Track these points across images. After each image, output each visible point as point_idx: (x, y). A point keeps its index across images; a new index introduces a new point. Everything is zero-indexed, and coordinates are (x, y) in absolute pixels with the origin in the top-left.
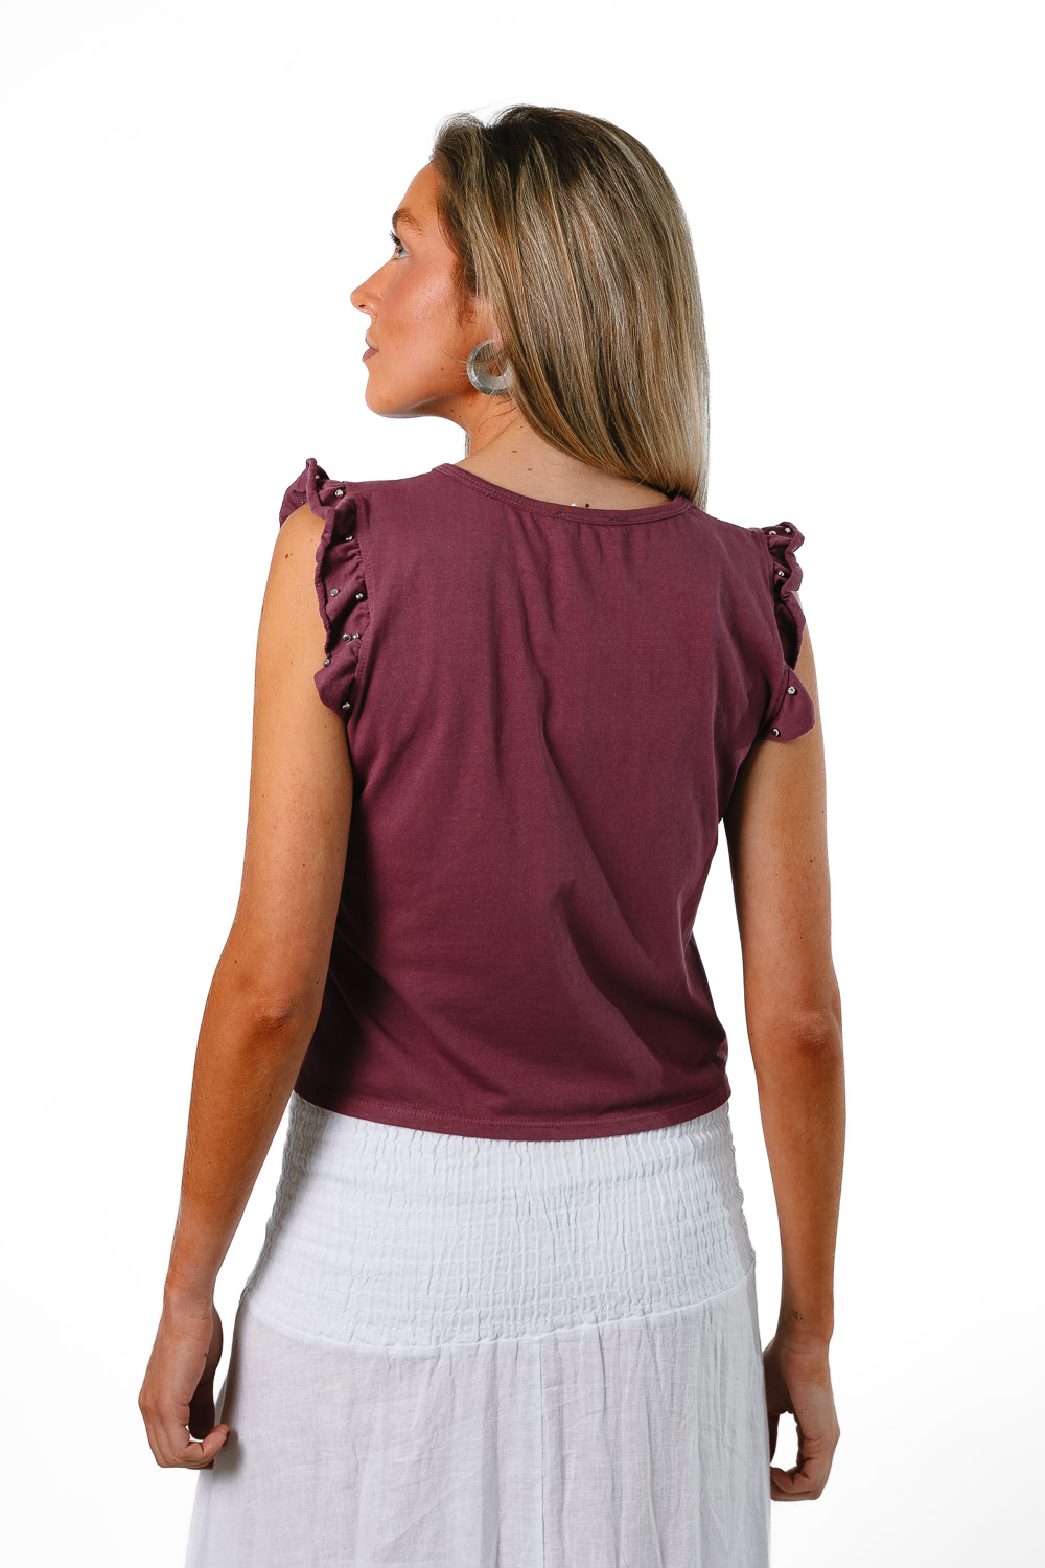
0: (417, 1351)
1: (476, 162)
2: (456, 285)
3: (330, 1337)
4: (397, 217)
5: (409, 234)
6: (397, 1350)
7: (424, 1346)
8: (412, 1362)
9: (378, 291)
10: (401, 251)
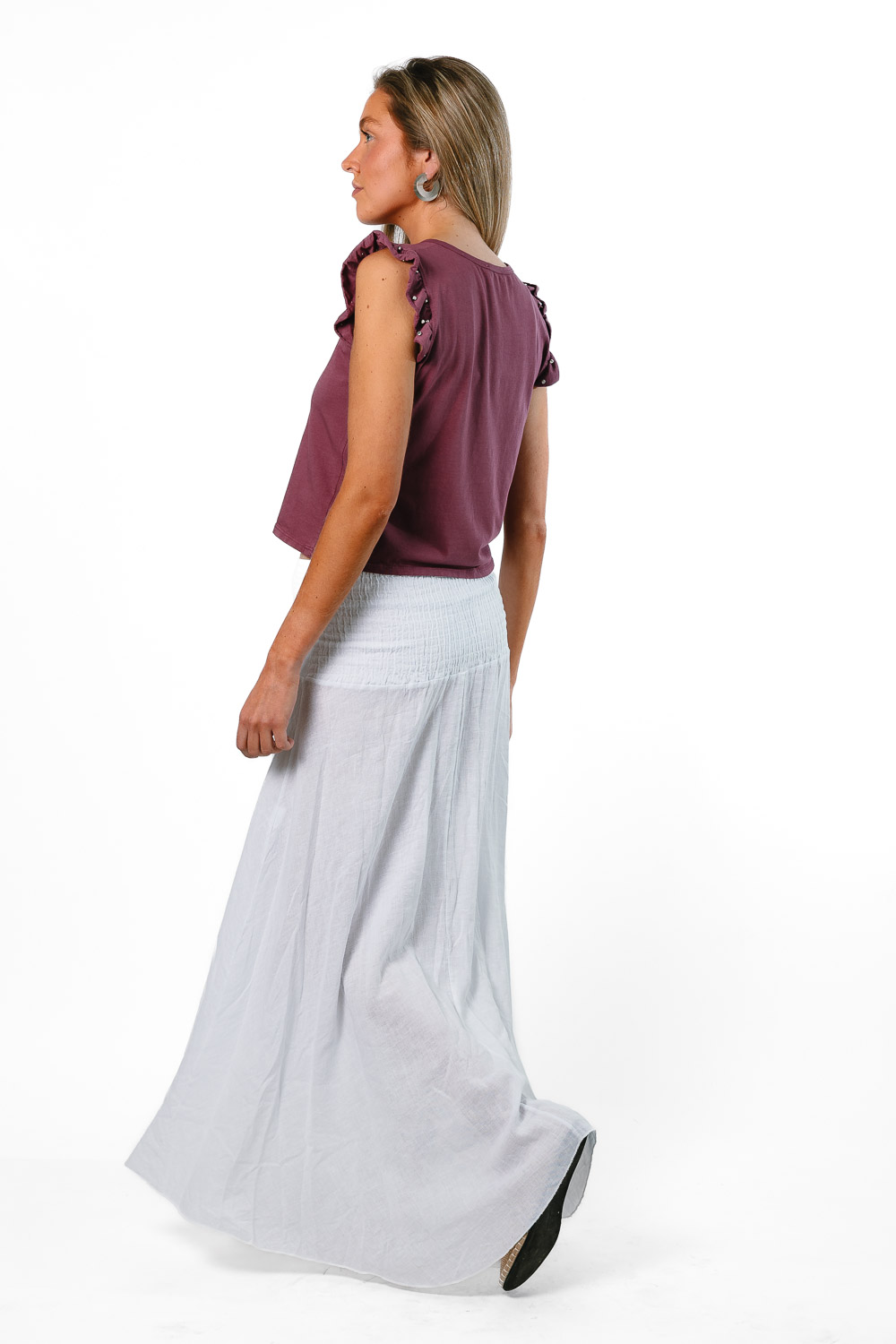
0: (420, 685)
1: (410, 85)
2: (405, 148)
3: (375, 684)
4: (362, 122)
5: (370, 126)
6: (410, 685)
7: (423, 682)
8: (416, 690)
9: (355, 159)
10: (368, 138)
